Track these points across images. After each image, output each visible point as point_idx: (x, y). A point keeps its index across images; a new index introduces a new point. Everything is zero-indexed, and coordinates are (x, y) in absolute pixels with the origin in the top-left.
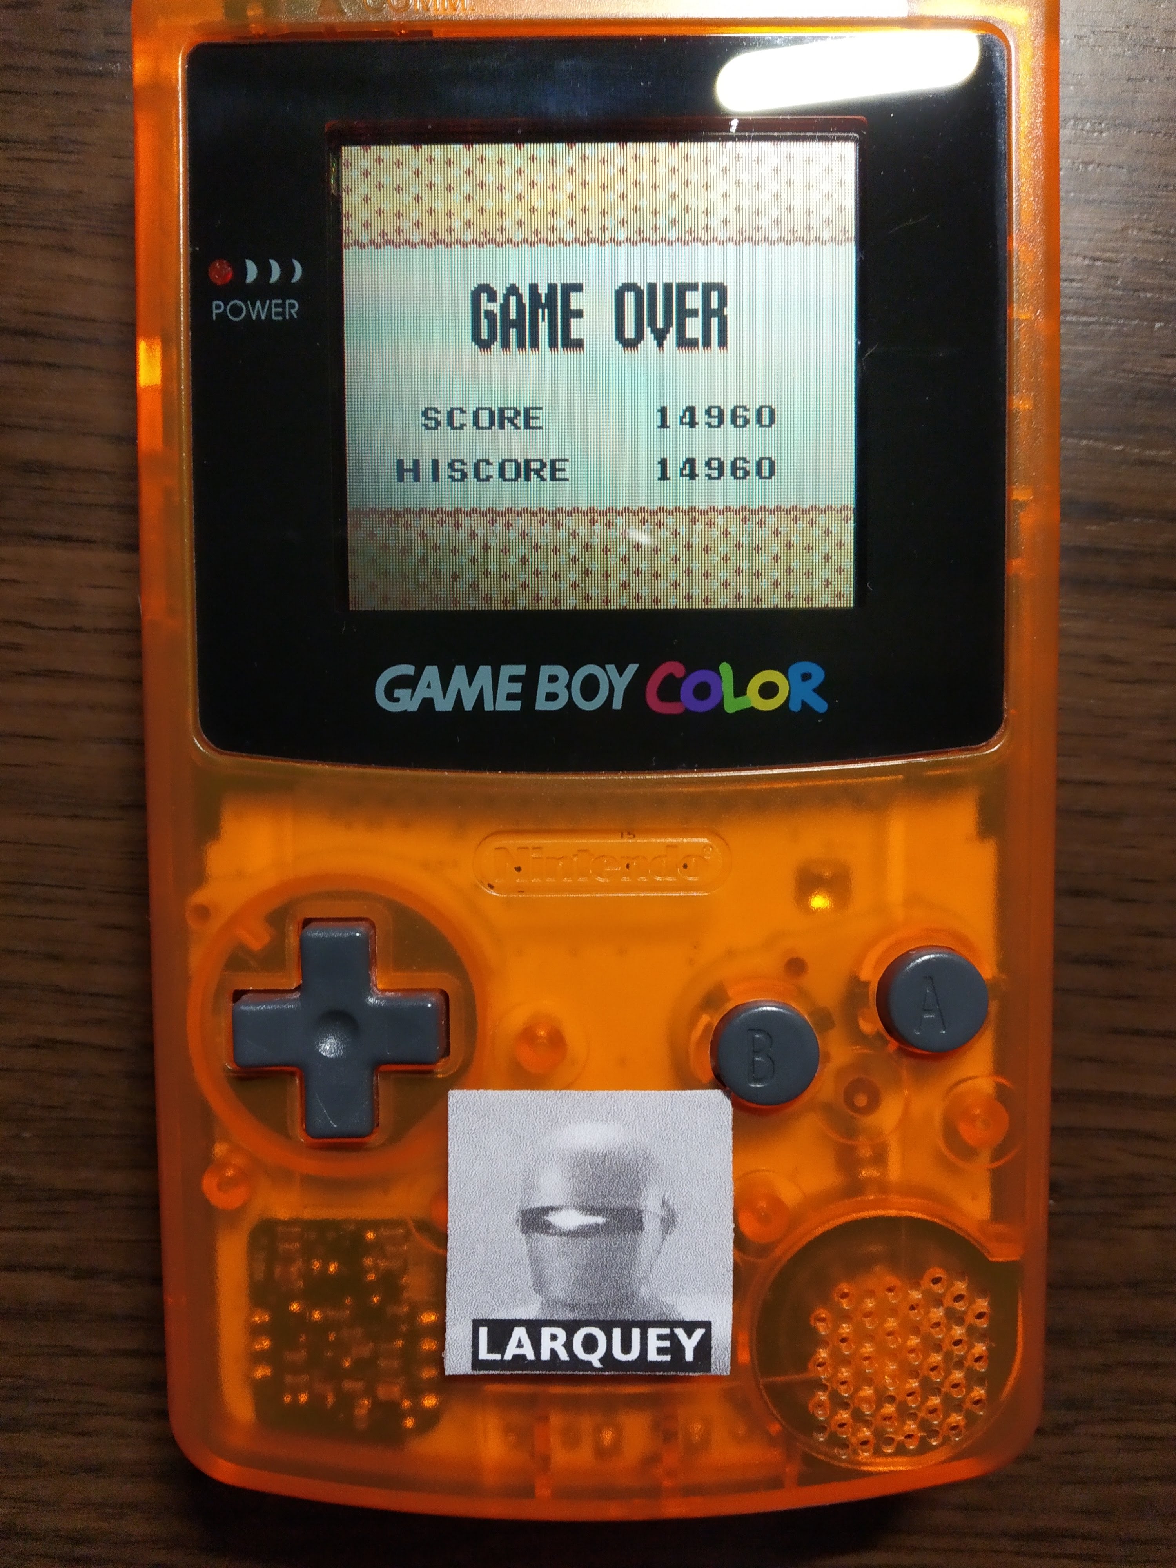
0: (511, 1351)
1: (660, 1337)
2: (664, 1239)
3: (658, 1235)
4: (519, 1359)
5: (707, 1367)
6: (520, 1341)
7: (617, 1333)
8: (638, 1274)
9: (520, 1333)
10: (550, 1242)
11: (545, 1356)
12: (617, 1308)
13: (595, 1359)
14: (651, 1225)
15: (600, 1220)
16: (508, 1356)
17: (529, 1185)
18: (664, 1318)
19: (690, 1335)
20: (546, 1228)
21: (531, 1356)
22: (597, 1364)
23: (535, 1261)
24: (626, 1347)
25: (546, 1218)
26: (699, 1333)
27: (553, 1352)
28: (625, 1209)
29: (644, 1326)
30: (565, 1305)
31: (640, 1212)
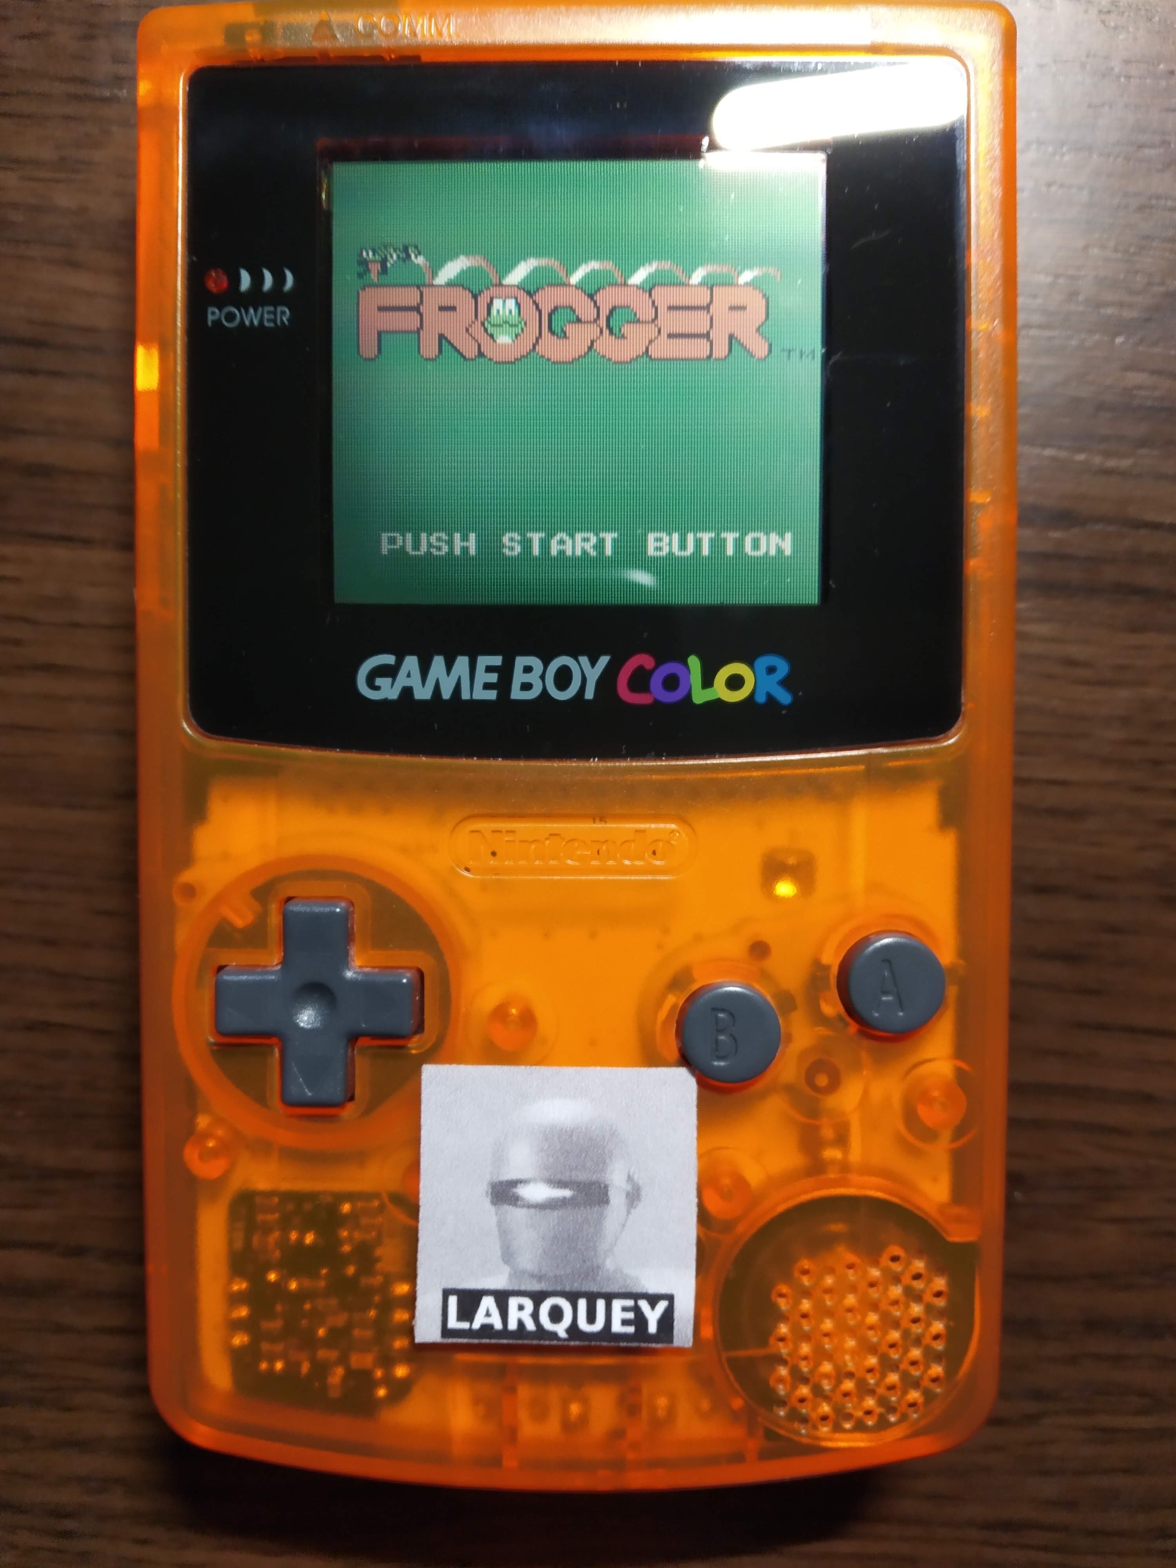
0: (479, 1320)
1: (625, 1309)
2: (629, 1212)
3: (623, 1209)
4: (487, 1329)
5: (670, 1340)
6: (488, 1311)
7: (582, 1304)
8: (603, 1246)
9: (488, 1303)
10: (517, 1214)
11: (513, 1325)
12: (582, 1280)
13: (561, 1329)
14: (617, 1198)
15: (567, 1193)
16: (476, 1325)
17: (499, 1157)
18: (628, 1290)
19: (653, 1305)
20: (515, 1201)
21: (498, 1325)
22: (562, 1334)
23: (504, 1233)
24: (591, 1319)
25: (515, 1190)
26: (662, 1305)
27: (521, 1324)
28: (592, 1183)
29: (609, 1298)
30: (532, 1276)
31: (606, 1187)
